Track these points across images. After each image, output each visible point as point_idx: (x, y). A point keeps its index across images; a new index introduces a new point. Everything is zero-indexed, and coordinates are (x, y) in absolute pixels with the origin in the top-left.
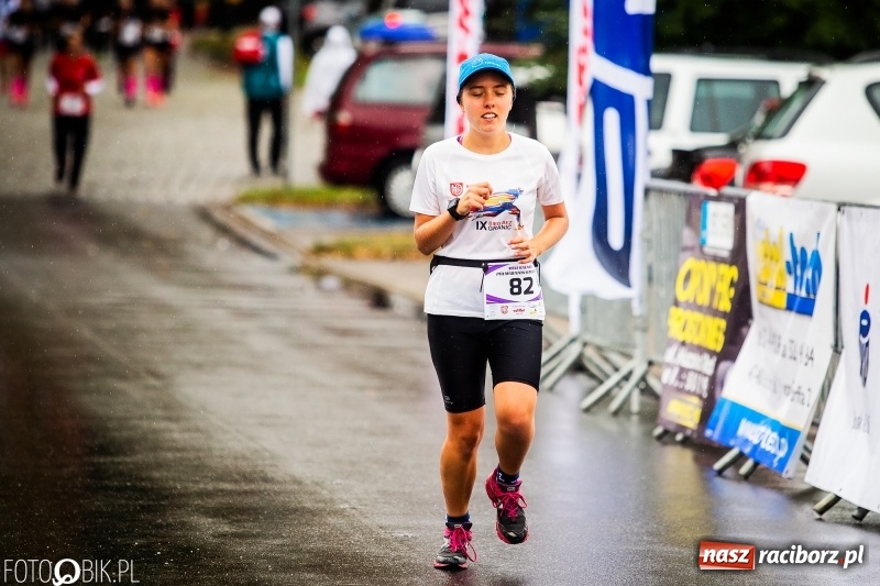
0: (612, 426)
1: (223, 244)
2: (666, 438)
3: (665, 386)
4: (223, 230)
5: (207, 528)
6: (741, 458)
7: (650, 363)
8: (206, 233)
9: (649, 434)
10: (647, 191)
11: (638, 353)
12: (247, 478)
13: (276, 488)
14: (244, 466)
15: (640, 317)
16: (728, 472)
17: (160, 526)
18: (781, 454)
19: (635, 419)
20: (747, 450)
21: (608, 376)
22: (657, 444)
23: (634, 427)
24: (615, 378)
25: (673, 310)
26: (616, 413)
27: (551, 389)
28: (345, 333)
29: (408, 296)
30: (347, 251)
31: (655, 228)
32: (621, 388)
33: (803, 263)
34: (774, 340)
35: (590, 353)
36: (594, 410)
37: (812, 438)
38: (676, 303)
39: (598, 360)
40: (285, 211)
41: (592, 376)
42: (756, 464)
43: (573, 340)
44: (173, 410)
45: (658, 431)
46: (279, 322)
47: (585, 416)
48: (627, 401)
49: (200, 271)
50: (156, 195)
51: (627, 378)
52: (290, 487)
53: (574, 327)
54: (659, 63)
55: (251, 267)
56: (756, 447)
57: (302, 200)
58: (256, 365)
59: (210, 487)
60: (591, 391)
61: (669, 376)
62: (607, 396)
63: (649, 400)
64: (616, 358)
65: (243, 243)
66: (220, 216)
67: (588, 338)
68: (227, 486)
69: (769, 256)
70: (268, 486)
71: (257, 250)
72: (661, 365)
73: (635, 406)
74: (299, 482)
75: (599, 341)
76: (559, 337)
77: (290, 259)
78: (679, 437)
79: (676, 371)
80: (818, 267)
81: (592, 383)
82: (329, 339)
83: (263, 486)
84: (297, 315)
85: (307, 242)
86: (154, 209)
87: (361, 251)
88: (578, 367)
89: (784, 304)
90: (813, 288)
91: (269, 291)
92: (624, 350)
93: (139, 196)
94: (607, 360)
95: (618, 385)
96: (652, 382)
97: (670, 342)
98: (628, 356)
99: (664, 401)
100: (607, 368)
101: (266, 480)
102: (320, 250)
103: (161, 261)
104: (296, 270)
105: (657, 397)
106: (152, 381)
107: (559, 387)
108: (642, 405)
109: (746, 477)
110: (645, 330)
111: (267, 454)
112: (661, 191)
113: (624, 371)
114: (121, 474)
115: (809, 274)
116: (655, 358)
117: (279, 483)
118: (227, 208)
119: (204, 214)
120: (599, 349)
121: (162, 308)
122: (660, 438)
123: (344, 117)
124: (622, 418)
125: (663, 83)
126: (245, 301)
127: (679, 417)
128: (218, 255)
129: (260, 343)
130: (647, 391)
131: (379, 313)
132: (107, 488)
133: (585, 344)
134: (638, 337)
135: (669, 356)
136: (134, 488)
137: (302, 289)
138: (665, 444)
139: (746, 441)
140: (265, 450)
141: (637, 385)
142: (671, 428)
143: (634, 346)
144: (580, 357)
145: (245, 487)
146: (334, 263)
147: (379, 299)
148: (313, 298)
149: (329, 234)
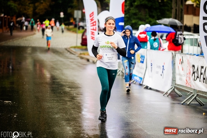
1: (69, 53)
4: (69, 51)
5: (67, 89)
6: (134, 81)
8: (66, 52)
9: (122, 78)
12: (72, 83)
14: (72, 81)
16: (133, 83)
17: (62, 89)
18: (140, 81)
19: (121, 76)
20: (135, 80)
26: (119, 75)
28: (84, 65)
29: (91, 60)
30: (84, 54)
33: (142, 57)
34: (138, 66)
37: (144, 79)
40: (76, 49)
42: (136, 82)
44: (63, 74)
46: (76, 63)
48: (120, 74)
49: (66, 56)
50: (60, 47)
51: (120, 71)
55: (72, 56)
56: (136, 80)
57: (78, 48)
58: (73, 69)
59: (68, 84)
65: (71, 53)
66: (68, 49)
68: (70, 84)
69: (138, 56)
71: (73, 54)
73: (121, 74)
74: (78, 83)
77: (77, 55)
80: (144, 57)
82: (82, 65)
83: (74, 84)
84: (78, 62)
85: (79, 53)
86: (60, 49)
89: (140, 62)
90: (144, 60)
91: (74, 59)
93: (58, 47)
98: (120, 68)
101: (75, 83)
102: (81, 54)
103: (61, 55)
104: (78, 57)
106: (60, 71)
108: (122, 74)
109: (135, 83)
113: (119, 70)
114: (57, 82)
115: (143, 58)
118: (69, 48)
119: (66, 49)
121: (61, 61)
123: (84, 37)
126: (72, 60)
128: (68, 54)
129: (74, 66)
130: (122, 72)
131: (88, 62)
132: (55, 84)
136: (58, 84)
137: (78, 59)
139: (135, 79)
145: (72, 84)
146: (83, 56)
147: (88, 60)
148: (80, 60)
149: (82, 52)
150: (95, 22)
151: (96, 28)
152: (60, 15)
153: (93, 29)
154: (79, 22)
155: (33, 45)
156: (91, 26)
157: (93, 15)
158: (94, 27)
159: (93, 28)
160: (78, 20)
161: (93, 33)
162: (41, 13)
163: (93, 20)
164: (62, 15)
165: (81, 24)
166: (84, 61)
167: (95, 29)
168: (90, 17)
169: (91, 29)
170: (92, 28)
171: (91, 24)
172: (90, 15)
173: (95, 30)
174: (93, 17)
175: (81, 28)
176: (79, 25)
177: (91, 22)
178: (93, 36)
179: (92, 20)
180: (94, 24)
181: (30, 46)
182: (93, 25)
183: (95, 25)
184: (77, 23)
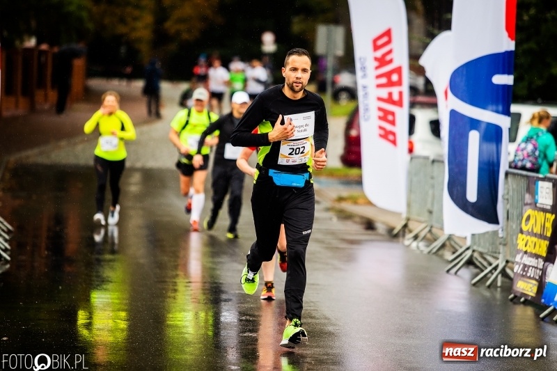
0: (487, 294)
2: (515, 300)
3: (515, 274)
7: (507, 262)
9: (506, 298)
10: (507, 174)
11: (501, 256)
13: (317, 321)
15: (502, 238)
16: (547, 319)
19: (499, 289)
21: (486, 268)
22: (510, 303)
23: (498, 295)
24: (489, 268)
25: (520, 235)
26: (489, 287)
27: (456, 273)
28: (352, 242)
29: (383, 223)
30: (354, 201)
31: (511, 193)
32: (493, 274)
35: (476, 255)
36: (477, 285)
38: (522, 232)
39: (480, 259)
40: (324, 179)
41: (477, 267)
43: (468, 249)
45: (512, 296)
47: (474, 288)
48: (495, 280)
51: (495, 268)
52: (323, 321)
53: (469, 243)
54: (514, 108)
57: (331, 174)
60: (477, 275)
61: (518, 269)
62: (485, 278)
63: (507, 280)
64: (489, 258)
67: (475, 248)
70: (313, 321)
72: (513, 263)
73: (499, 284)
74: (326, 318)
75: (480, 249)
76: (461, 247)
77: (326, 204)
78: (522, 300)
79: (522, 266)
81: (477, 270)
82: (343, 245)
84: (328, 232)
85: (334, 195)
87: (361, 201)
88: (470, 262)
92: (495, 255)
94: (485, 259)
95: (491, 272)
96: (508, 271)
97: (518, 251)
98: (497, 258)
99: (515, 281)
100: (485, 264)
101: (312, 317)
102: (341, 199)
104: (328, 210)
105: (511, 279)
107: (459, 273)
108: (502, 282)
109: (556, 322)
110: (505, 245)
111: (312, 304)
112: (514, 174)
113: (494, 266)
116: (510, 259)
117: (318, 319)
120: (481, 254)
122: (512, 300)
123: (353, 133)
124: (492, 289)
125: (516, 118)
127: (523, 289)
130: (504, 273)
131: (370, 232)
133: (474, 251)
134: (501, 248)
135: (518, 258)
137: (331, 219)
138: (515, 303)
140: (312, 302)
141: (500, 272)
142: (518, 295)
143: (499, 253)
144: (472, 256)
146: (348, 207)
147: (369, 225)
148: (336, 224)
149: (345, 192)
150: (398, 70)
151: (401, 94)
152: (260, 42)
153: (389, 100)
154: (337, 71)
155: (151, 164)
156: (379, 86)
157: (389, 42)
158: (395, 91)
159: (390, 94)
160: (330, 63)
161: (386, 116)
162: (185, 36)
163: (391, 61)
164: (269, 42)
165: (344, 79)
166: (353, 229)
167: (396, 97)
168: (376, 48)
169: (380, 99)
170: (384, 93)
171: (378, 77)
172: (375, 41)
173: (399, 103)
174: (390, 52)
175: (344, 96)
176: (334, 83)
177: (377, 68)
178: (389, 127)
179: (382, 62)
180: (395, 78)
181: (139, 165)
182: (391, 84)
183: (399, 83)
184: (329, 76)
